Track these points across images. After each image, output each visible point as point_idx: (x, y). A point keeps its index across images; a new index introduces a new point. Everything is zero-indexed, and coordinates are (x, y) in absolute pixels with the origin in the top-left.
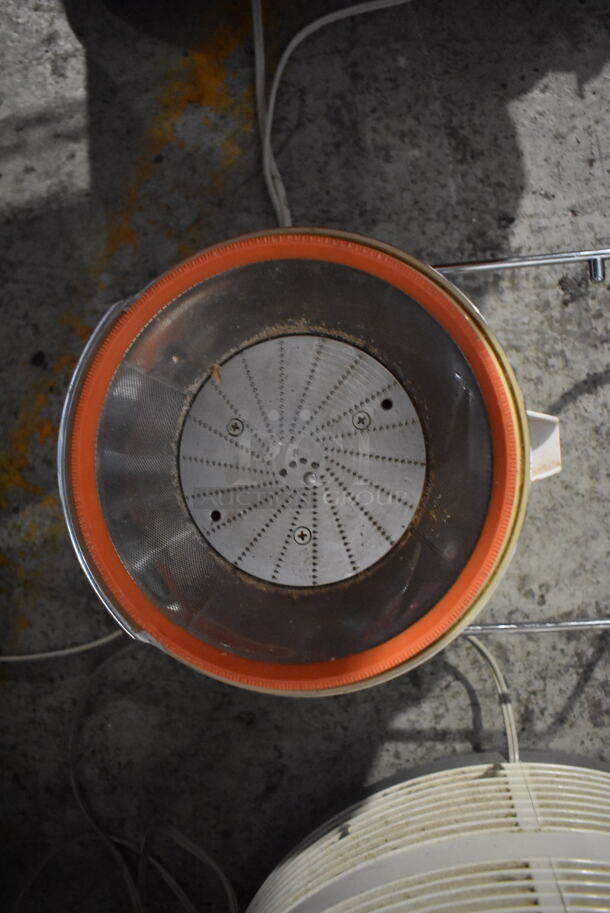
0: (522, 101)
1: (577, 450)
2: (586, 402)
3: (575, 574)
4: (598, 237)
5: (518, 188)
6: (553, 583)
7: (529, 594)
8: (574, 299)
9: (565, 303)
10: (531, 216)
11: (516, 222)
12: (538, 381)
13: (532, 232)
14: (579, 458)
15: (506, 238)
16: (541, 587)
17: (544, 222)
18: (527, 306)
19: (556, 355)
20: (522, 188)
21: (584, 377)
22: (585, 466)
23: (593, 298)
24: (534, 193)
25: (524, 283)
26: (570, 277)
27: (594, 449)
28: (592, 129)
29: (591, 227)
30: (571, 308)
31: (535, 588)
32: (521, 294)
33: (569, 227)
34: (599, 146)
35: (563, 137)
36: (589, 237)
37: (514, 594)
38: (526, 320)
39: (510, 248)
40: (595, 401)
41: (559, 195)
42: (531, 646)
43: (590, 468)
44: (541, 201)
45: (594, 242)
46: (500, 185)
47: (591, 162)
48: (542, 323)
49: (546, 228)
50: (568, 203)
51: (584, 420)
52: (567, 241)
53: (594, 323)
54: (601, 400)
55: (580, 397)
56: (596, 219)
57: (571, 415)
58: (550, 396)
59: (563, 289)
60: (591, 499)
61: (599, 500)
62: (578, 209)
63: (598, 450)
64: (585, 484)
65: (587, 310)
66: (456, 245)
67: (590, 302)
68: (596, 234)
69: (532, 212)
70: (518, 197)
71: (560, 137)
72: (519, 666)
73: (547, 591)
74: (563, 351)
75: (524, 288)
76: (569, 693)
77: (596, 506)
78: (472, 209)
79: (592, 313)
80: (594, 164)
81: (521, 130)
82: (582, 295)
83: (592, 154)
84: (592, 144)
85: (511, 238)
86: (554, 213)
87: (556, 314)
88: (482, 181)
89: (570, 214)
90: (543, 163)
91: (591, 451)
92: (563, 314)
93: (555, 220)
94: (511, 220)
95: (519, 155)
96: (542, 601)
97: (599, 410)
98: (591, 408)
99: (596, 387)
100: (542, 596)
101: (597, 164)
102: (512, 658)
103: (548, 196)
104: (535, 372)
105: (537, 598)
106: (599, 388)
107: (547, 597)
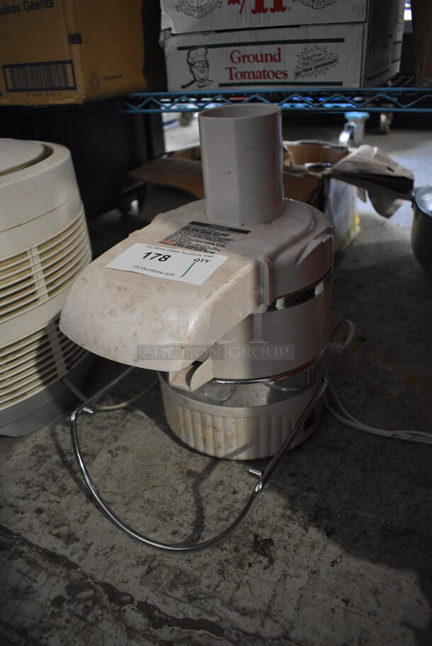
0: (415, 583)
1: (169, 500)
2: (190, 517)
3: (109, 469)
4: (288, 577)
5: (349, 549)
6: (113, 459)
7: (118, 448)
8: (256, 542)
9: (256, 536)
10: (325, 547)
11: (325, 537)
12: (220, 501)
13: (314, 542)
14: (164, 499)
15: (318, 527)
16: (117, 454)
17: (317, 552)
18: (268, 517)
19: (228, 516)
20: (348, 552)
21: (206, 523)
22: (157, 500)
23: (249, 552)
24: (341, 557)
25: (283, 521)
26: (271, 547)
27: (162, 509)
28: (373, 617)
29: (298, 576)
30: (251, 537)
31: (119, 452)
32: (277, 518)
33: (306, 563)
34: (356, 614)
35: (374, 594)
36: (292, 571)
37: (124, 444)
38: (260, 512)
39: (310, 526)
40: (187, 522)
41: (332, 570)
42: (95, 439)
43: (154, 502)
44: (333, 557)
45: (286, 573)
46: (357, 540)
47: (346, 602)
48: (253, 519)
49: (312, 551)
50: (323, 572)
51: (181, 512)
52: (296, 558)
53: (233, 545)
54: (186, 525)
55: (195, 516)
56: (301, 582)
57: (190, 507)
58: (207, 502)
59: (266, 540)
60: (138, 494)
61: (135, 497)
62: (315, 575)
63: (160, 510)
64: (148, 495)
65: (244, 545)
66: (327, 501)
67: (248, 550)
68: (291, 576)
69: (327, 549)
70: (342, 546)
71: (376, 592)
72: (91, 431)
73: (112, 456)
74: (228, 520)
75: (280, 521)
76: (61, 443)
77: (132, 494)
78: (347, 519)
79: (240, 547)
80: (344, 603)
81: (392, 571)
82: (255, 547)
83: (352, 606)
84: (361, 610)
85: (316, 529)
86: (320, 560)
87: (253, 528)
88: (365, 532)
89: (315, 570)
90: (361, 572)
91: (161, 506)
92: (251, 532)
93: (316, 558)
94: (328, 535)
95: (373, 561)
96: (110, 452)
97: (180, 521)
98: (185, 518)
99: (195, 526)
100: (112, 453)
101: (343, 605)
102: (97, 430)
103: (334, 563)
104: (225, 503)
105: (113, 450)
106: (193, 527)
107: (110, 454)
